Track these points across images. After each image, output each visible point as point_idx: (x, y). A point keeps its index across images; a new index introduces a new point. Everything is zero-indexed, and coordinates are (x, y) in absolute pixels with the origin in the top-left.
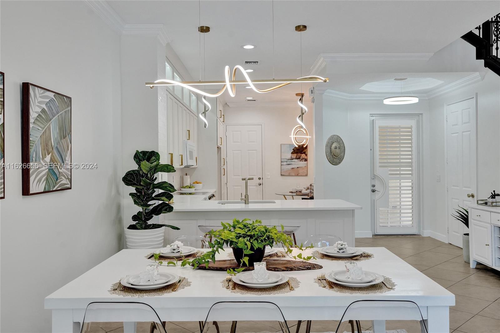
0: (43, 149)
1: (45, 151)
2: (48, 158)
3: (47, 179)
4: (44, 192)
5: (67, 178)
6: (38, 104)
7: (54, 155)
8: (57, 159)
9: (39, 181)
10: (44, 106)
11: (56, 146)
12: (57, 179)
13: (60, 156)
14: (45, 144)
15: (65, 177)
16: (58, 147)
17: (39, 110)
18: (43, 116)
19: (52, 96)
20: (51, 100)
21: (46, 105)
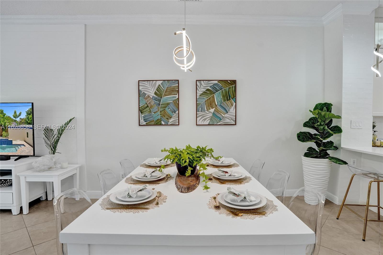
0: (207, 106)
1: (209, 107)
2: (212, 110)
3: (211, 119)
4: (208, 125)
5: (231, 119)
6: (203, 88)
7: (218, 108)
8: (221, 110)
9: (205, 120)
10: (208, 88)
11: (219, 104)
12: (221, 119)
13: (223, 109)
14: (209, 104)
15: (229, 119)
16: (222, 104)
17: (204, 90)
18: (208, 92)
19: (216, 82)
20: (215, 84)
21: (211, 87)
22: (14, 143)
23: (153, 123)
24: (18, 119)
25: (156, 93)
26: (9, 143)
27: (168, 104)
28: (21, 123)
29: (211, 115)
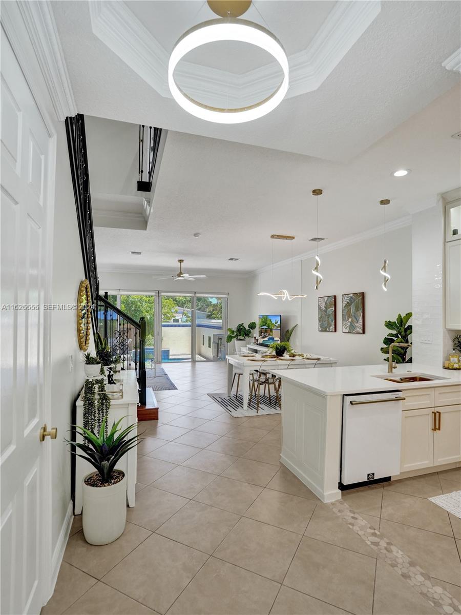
1: (349, 317)
2: (350, 320)
3: (349, 328)
4: (348, 333)
7: (353, 319)
9: (347, 328)
10: (348, 301)
11: (353, 315)
12: (355, 328)
13: (356, 319)
14: (348, 315)
15: (359, 328)
16: (355, 315)
17: (346, 303)
18: (348, 305)
19: (351, 295)
20: (351, 297)
21: (349, 300)
22: (275, 339)
23: (324, 330)
24: (277, 325)
25: (325, 307)
26: (273, 339)
27: (330, 315)
28: (278, 327)
29: (349, 324)
